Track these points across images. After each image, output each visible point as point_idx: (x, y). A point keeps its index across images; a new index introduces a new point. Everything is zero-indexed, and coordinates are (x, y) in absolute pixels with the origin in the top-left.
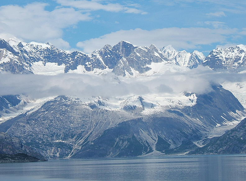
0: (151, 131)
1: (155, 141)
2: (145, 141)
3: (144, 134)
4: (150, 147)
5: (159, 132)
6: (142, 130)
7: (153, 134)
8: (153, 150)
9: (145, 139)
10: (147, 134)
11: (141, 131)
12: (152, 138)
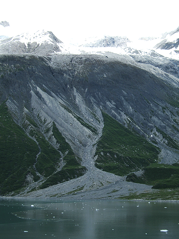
0: (79, 99)
1: (94, 131)
2: (48, 131)
3: (50, 105)
4: (71, 153)
5: (108, 103)
6: (45, 91)
7: (83, 107)
8: (83, 165)
9: (49, 120)
10: (62, 106)
11: (37, 93)
12: (79, 119)
